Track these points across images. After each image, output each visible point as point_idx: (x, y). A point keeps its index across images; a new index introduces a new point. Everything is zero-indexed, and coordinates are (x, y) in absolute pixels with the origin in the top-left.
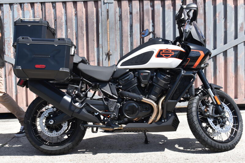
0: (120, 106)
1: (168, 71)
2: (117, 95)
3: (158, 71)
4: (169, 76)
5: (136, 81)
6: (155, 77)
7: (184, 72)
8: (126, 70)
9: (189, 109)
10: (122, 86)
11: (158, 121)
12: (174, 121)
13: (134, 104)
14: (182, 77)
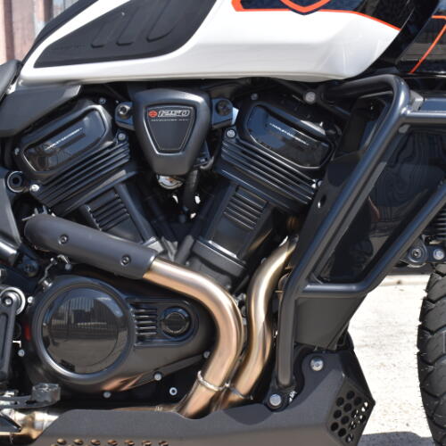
0: (27, 303)
1: (310, 97)
2: (15, 233)
3: (255, 96)
4: (318, 128)
5: (122, 155)
6: (231, 133)
7: (409, 103)
8: (63, 92)
9: (433, 328)
10: (43, 186)
11: (245, 402)
12: (340, 401)
13: (105, 299)
14: (398, 133)
